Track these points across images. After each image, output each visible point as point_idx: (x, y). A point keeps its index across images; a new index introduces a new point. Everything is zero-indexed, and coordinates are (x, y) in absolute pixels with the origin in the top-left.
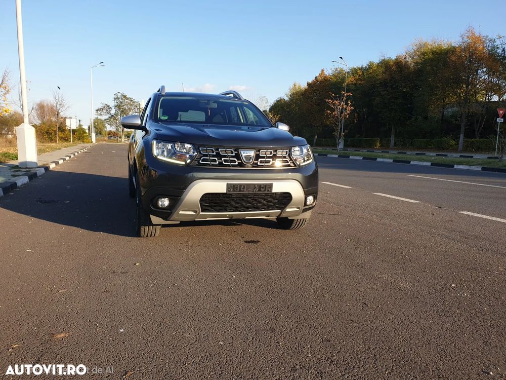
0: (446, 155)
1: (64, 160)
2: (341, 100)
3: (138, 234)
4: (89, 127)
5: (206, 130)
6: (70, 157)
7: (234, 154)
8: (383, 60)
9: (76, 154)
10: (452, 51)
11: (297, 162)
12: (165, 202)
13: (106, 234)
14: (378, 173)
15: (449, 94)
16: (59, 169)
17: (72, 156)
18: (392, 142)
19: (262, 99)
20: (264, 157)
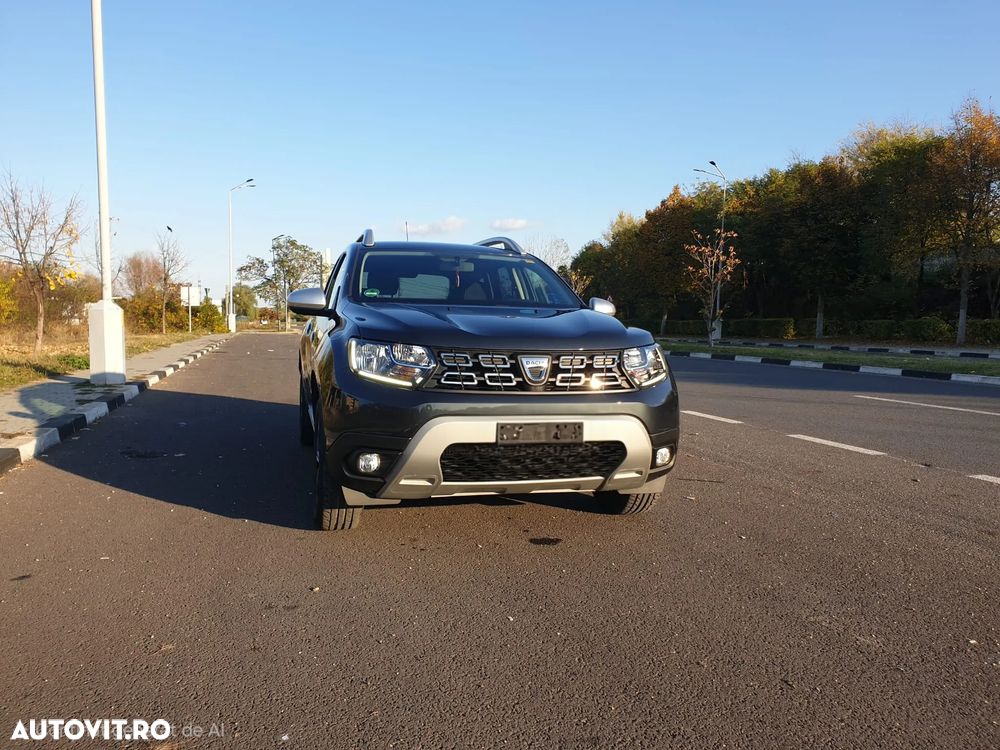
0: (932, 353)
1: (176, 367)
2: (714, 245)
3: (317, 524)
4: (224, 302)
5: (451, 317)
6: (187, 362)
7: (508, 366)
8: (797, 166)
9: (199, 355)
10: (935, 145)
11: (636, 380)
12: (373, 462)
13: (254, 522)
14: (794, 391)
15: (933, 230)
16: (165, 386)
17: (191, 360)
18: (820, 327)
19: (558, 244)
20: (567, 371)
